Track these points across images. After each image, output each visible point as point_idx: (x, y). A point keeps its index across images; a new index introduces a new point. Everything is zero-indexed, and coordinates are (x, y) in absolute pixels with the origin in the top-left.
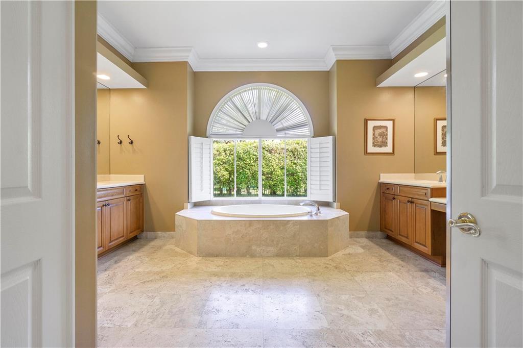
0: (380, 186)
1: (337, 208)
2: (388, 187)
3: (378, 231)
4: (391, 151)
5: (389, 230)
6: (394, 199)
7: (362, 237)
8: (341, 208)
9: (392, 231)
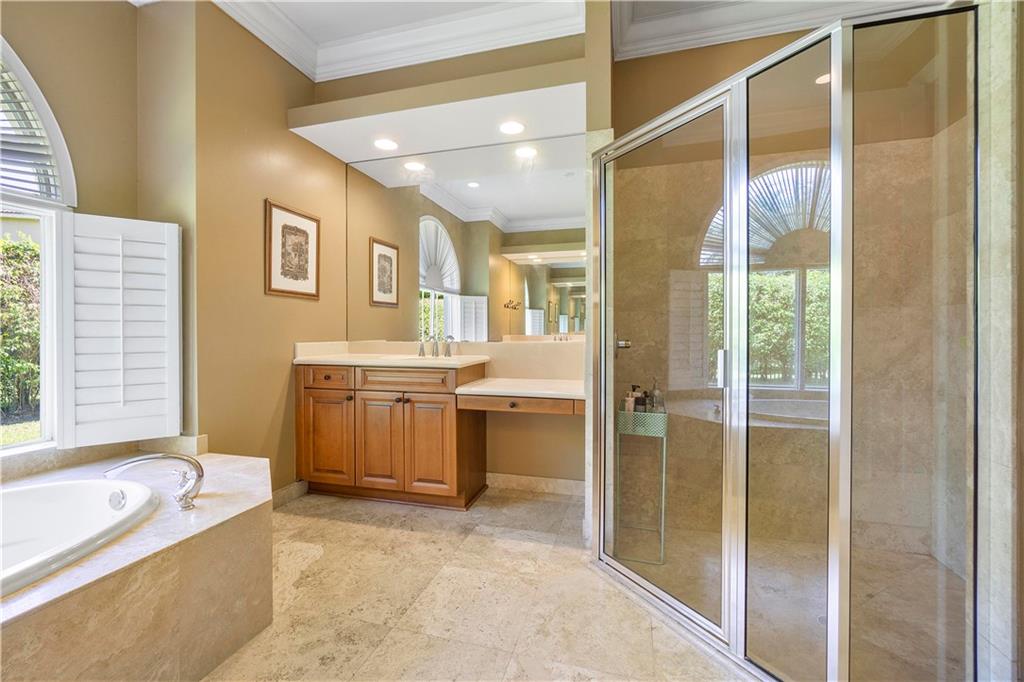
0: (301, 374)
1: (200, 453)
2: (328, 373)
4: (314, 291)
6: (350, 398)
9: (341, 472)
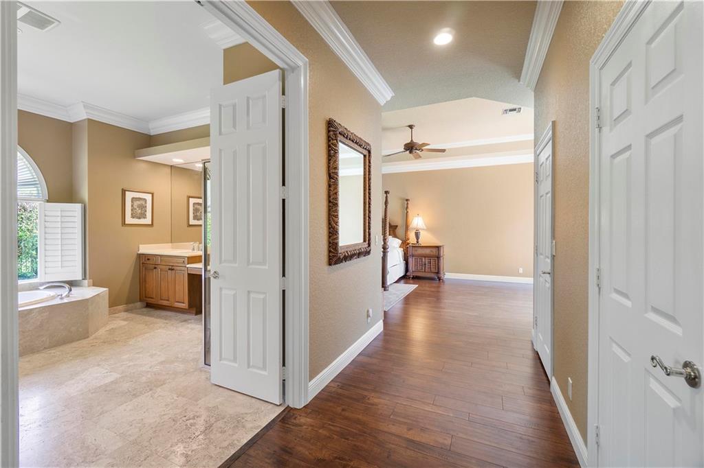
0: (140, 257)
1: (89, 286)
2: (149, 258)
3: (137, 302)
4: (150, 223)
5: (149, 298)
6: (155, 268)
7: (120, 311)
8: (94, 285)
9: (153, 298)
